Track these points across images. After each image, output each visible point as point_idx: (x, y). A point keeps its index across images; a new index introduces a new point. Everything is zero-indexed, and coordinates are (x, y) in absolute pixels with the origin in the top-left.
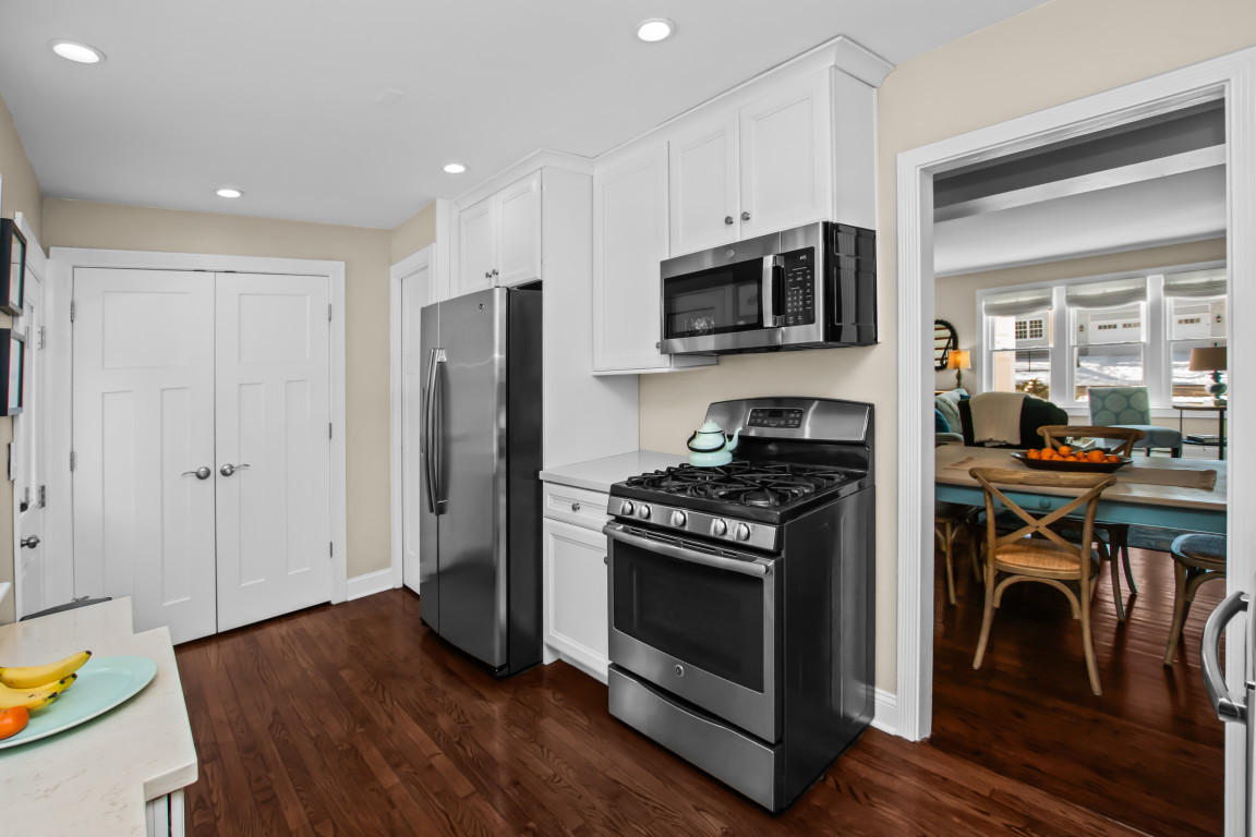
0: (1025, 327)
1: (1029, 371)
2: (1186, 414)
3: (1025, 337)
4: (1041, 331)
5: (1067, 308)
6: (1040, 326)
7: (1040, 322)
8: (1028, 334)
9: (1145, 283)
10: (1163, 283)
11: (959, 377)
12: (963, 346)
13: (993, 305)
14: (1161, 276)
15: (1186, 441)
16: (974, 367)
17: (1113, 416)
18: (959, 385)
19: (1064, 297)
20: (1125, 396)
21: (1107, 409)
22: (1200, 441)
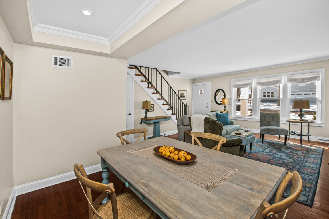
0: (270, 94)
1: (270, 106)
2: (291, 123)
3: (270, 96)
4: (274, 95)
5: (258, 86)
6: (274, 94)
7: (274, 92)
8: (271, 96)
9: (281, 78)
10: (287, 78)
11: (225, 107)
12: (227, 97)
13: (235, 84)
14: (287, 76)
15: (290, 133)
16: (230, 104)
17: (268, 123)
18: (225, 109)
19: (256, 82)
20: (272, 116)
21: (266, 120)
22: (295, 133)
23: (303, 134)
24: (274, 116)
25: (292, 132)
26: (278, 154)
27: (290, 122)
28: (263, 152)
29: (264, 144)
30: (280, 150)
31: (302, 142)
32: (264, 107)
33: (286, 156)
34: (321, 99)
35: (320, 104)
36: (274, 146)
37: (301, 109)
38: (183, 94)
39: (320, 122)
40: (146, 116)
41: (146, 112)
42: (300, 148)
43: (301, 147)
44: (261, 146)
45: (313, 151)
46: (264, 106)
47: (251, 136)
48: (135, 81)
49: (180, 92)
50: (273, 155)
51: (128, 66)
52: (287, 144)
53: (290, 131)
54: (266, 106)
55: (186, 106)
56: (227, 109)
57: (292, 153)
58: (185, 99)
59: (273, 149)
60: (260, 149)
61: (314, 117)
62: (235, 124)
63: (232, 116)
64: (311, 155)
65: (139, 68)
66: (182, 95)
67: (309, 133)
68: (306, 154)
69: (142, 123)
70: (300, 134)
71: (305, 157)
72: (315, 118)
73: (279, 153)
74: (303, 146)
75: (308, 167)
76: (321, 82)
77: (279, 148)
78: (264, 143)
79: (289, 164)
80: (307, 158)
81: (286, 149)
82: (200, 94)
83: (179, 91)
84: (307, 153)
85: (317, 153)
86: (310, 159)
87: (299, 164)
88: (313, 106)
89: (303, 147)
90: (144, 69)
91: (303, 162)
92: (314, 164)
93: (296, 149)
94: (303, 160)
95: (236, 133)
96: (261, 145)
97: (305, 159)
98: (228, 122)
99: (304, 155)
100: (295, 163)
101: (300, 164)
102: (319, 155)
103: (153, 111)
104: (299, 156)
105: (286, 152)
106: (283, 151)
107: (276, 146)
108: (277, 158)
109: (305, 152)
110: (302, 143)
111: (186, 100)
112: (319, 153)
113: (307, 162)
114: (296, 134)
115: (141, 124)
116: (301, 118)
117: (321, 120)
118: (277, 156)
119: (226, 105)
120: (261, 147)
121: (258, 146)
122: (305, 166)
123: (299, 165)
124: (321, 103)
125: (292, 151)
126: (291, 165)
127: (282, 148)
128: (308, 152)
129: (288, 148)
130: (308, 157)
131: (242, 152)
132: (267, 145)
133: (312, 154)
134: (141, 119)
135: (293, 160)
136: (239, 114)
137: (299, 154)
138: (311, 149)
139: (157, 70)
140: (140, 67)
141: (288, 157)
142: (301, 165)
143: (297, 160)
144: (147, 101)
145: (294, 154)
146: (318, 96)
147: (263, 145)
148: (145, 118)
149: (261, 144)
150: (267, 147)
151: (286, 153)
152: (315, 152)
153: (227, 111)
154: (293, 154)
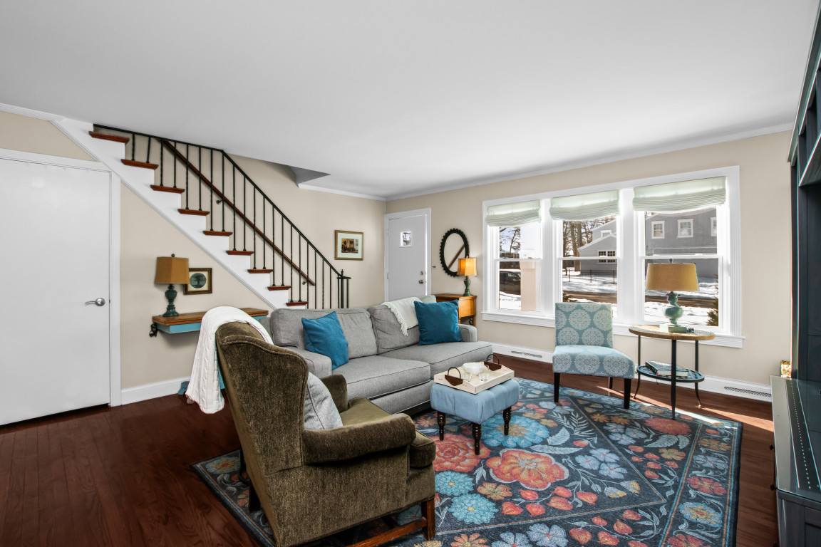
2: (642, 338)
5: (553, 221)
9: (618, 197)
10: (634, 197)
11: (466, 283)
12: (472, 254)
13: (494, 216)
14: (632, 189)
15: (642, 370)
16: (480, 274)
17: (576, 334)
18: (467, 290)
19: (549, 209)
20: (589, 313)
21: (570, 326)
22: (654, 371)
23: (678, 374)
24: (594, 313)
25: (649, 367)
26: (592, 452)
27: (640, 334)
28: (544, 442)
29: (561, 405)
30: (604, 431)
31: (678, 397)
32: (601, 285)
33: (618, 462)
34: (729, 263)
35: (729, 278)
36: (589, 415)
37: (672, 292)
38: (352, 242)
39: (729, 334)
40: (171, 307)
41: (171, 296)
42: (669, 425)
43: (674, 417)
44: (548, 414)
45: (709, 438)
46: (600, 283)
47: (503, 388)
48: (124, 184)
49: (341, 237)
50: (575, 462)
51: (92, 129)
52: (632, 404)
53: (643, 364)
54: (605, 283)
55: (341, 277)
56: (473, 289)
57: (640, 449)
58: (360, 257)
59: (583, 430)
60: (538, 430)
61: (711, 315)
62: (476, 337)
63: (486, 309)
64: (704, 454)
65: (181, 149)
66: (348, 245)
67: (697, 368)
68: (686, 450)
69: (158, 334)
70: (669, 373)
71: (684, 464)
72: (714, 320)
73: (597, 447)
74: (680, 414)
75: (693, 525)
76: (729, 209)
77: (604, 424)
78: (561, 401)
79: (622, 511)
80: (690, 471)
81: (626, 426)
82: (402, 243)
83: (336, 232)
84: (689, 446)
85: (724, 447)
86: (699, 478)
87: (655, 509)
88: (711, 286)
89: (680, 419)
90: (206, 154)
91: (672, 497)
92: (712, 506)
93: (657, 428)
94: (675, 487)
95: (447, 377)
96: (550, 411)
97: (683, 481)
98: (453, 333)
99: (679, 458)
100: (644, 505)
101: (663, 510)
102: (728, 453)
103: (210, 291)
104: (662, 460)
105: (622, 442)
106: (613, 437)
107: (595, 413)
108: (585, 475)
109: (684, 442)
110: (677, 403)
111: (361, 259)
112: (729, 443)
113: (688, 498)
114: (660, 373)
115: (151, 335)
116: (673, 321)
117: (733, 328)
118: (587, 466)
119: (470, 278)
120: (544, 421)
121: (538, 416)
122: (679, 519)
123: (658, 513)
124: (730, 275)
125: (642, 436)
126: (628, 515)
127: (613, 426)
128: (695, 442)
129: (630, 424)
130: (695, 467)
131: (418, 476)
132: (567, 409)
133: (708, 453)
134: (154, 318)
135: (641, 484)
136: (510, 303)
137: (666, 455)
138: (706, 426)
139: (224, 154)
140: (188, 144)
141: (625, 471)
142: (666, 517)
143: (655, 484)
144: (173, 256)
145: (647, 455)
146: (723, 252)
147: (558, 409)
148: (165, 315)
149: (551, 405)
150: (564, 422)
151: (622, 448)
152: (715, 439)
153: (474, 294)
154: (641, 454)
